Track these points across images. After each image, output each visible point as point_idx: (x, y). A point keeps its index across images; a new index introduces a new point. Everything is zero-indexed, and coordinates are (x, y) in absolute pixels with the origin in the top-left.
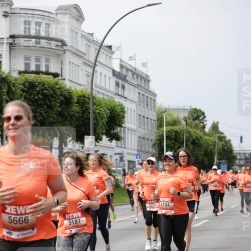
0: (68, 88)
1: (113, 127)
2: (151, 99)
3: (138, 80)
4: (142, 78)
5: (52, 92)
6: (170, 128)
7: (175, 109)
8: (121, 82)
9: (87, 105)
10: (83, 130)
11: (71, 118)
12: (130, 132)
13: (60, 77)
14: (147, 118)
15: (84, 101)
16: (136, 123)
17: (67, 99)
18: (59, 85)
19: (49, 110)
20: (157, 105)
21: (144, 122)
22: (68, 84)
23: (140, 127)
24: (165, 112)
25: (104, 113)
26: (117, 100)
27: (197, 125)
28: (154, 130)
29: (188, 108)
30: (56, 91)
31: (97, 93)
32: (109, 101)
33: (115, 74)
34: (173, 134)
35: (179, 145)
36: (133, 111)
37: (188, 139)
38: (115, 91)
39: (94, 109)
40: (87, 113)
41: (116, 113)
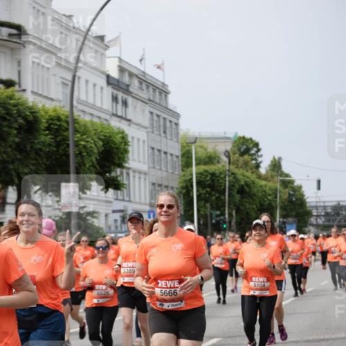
0: (31, 104)
1: (109, 167)
2: (171, 121)
3: (148, 91)
4: (155, 88)
5: (3, 112)
6: (202, 168)
7: (210, 138)
8: (120, 95)
9: (65, 133)
11: (36, 153)
12: (137, 175)
13: (17, 87)
14: (165, 153)
15: (59, 126)
16: (146, 161)
17: (30, 123)
18: (14, 99)
21: (161, 160)
22: (30, 99)
23: (154, 168)
24: (195, 142)
26: (115, 124)
27: (246, 164)
28: (177, 172)
29: (231, 135)
30: (11, 110)
31: (80, 113)
32: (102, 125)
33: (111, 81)
34: (208, 178)
35: (217, 195)
36: (141, 142)
37: (233, 186)
38: (111, 110)
39: (76, 139)
40: (65, 146)
41: (113, 145)
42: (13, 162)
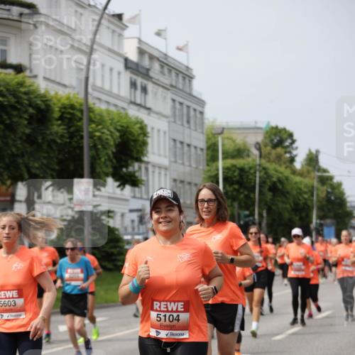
0: (42, 91)
1: (126, 161)
2: (195, 110)
3: (170, 76)
4: (178, 72)
5: (13, 100)
6: (230, 162)
7: (239, 129)
8: (139, 81)
9: (79, 124)
10: (72, 168)
11: (49, 146)
12: (157, 171)
13: (27, 73)
14: (189, 145)
15: (72, 115)
16: (167, 154)
17: (41, 111)
18: (25, 87)
19: (7, 133)
20: (206, 121)
21: (183, 154)
22: (42, 86)
23: (176, 162)
24: (222, 133)
25: (109, 137)
26: (133, 113)
27: (279, 157)
28: (201, 167)
29: (263, 125)
30: (21, 98)
31: (97, 102)
32: (119, 114)
33: (129, 65)
34: (236, 174)
35: (246, 193)
36: (162, 133)
37: (264, 182)
38: (129, 97)
39: (91, 130)
40: (78, 137)
41: (130, 137)
42: (23, 156)
